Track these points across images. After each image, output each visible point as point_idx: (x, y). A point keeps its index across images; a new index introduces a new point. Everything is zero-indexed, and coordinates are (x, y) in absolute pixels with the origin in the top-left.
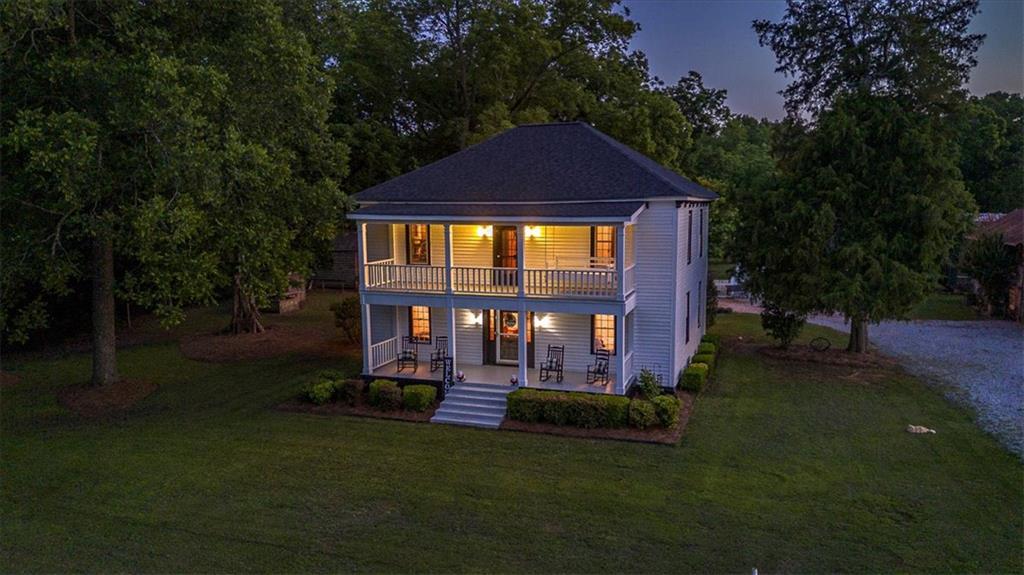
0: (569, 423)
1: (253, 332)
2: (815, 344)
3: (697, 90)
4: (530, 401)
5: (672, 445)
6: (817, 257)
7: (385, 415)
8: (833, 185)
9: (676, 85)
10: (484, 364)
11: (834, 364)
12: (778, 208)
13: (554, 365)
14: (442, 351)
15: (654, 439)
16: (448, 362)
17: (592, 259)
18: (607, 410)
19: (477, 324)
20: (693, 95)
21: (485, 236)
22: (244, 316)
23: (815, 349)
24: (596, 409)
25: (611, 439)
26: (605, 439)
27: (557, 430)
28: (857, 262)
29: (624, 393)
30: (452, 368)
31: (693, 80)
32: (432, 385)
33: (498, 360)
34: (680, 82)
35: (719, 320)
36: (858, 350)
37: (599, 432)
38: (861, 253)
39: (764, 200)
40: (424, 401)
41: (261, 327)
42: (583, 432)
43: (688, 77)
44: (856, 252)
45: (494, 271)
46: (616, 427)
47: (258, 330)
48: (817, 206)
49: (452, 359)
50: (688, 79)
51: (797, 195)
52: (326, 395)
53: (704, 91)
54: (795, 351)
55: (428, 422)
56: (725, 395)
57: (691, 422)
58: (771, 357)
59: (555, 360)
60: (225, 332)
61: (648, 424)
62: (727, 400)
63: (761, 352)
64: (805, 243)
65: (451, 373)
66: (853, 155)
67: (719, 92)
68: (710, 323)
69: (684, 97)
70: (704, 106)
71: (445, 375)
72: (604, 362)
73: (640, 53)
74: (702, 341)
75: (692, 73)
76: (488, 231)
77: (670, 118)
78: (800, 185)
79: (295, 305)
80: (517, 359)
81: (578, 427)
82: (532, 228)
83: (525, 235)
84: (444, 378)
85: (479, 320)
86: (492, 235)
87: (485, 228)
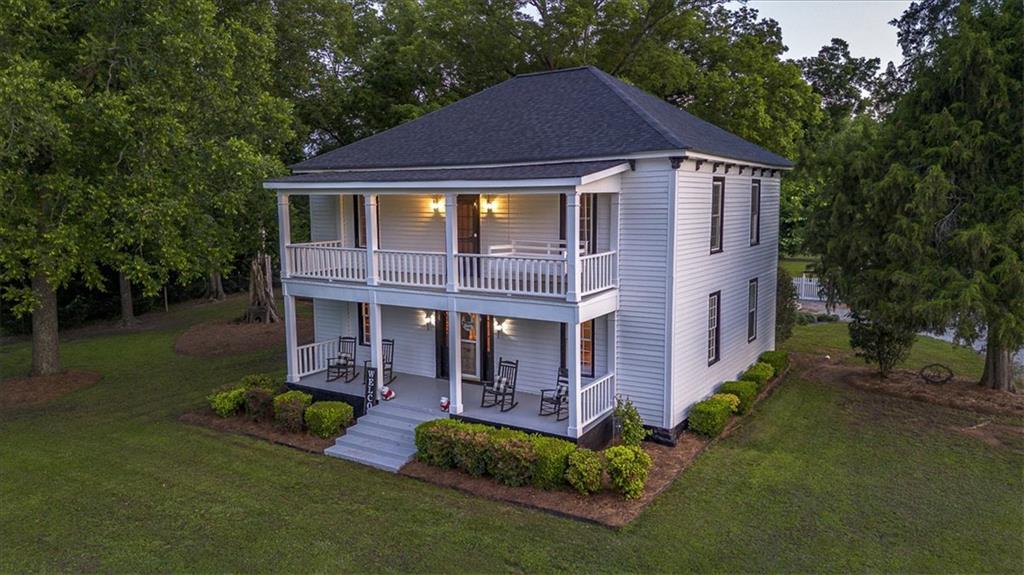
0: (484, 475)
1: (265, 323)
2: (927, 372)
3: (843, 61)
4: (438, 439)
5: (616, 529)
6: (919, 246)
7: (281, 439)
8: (949, 138)
9: (816, 55)
10: (438, 377)
11: (952, 406)
12: (866, 176)
13: (502, 386)
15: (595, 516)
16: (371, 374)
17: (563, 242)
18: (534, 462)
19: (429, 324)
20: (837, 67)
21: (436, 211)
22: (259, 304)
23: (928, 380)
25: (533, 507)
26: (526, 506)
27: (469, 485)
28: (982, 254)
29: (580, 434)
30: (375, 382)
31: (837, 49)
32: (349, 403)
34: (821, 52)
35: (797, 331)
36: (996, 386)
37: (518, 493)
38: (987, 239)
39: (847, 166)
40: (326, 423)
41: (275, 316)
43: (830, 45)
44: (978, 237)
46: (546, 489)
47: (272, 320)
48: (923, 171)
49: (375, 370)
50: (831, 48)
51: (896, 157)
53: (851, 61)
54: (896, 381)
55: (322, 453)
56: (754, 445)
57: (675, 486)
58: (859, 388)
59: (504, 379)
60: (238, 321)
61: (593, 488)
62: (753, 453)
63: (846, 380)
64: (901, 226)
65: (374, 388)
66: (984, 92)
67: (871, 61)
68: (783, 335)
69: (826, 71)
70: (851, 79)
71: (368, 390)
72: (564, 389)
73: (772, 21)
74: (760, 359)
75: (836, 41)
76: (441, 205)
77: (792, 87)
78: (900, 142)
80: (475, 374)
81: (496, 482)
82: (489, 199)
83: (481, 211)
84: (367, 394)
85: (432, 320)
86: (444, 210)
87: (436, 199)
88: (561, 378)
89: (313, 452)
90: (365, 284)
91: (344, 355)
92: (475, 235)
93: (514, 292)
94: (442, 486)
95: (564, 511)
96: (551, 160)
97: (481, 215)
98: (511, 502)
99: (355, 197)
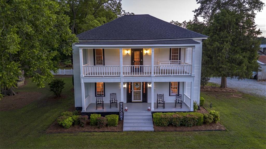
0: (181, 125)
5: (226, 130)
7: (101, 130)
10: (127, 102)
13: (161, 101)
14: (113, 99)
16: (121, 104)
24: (194, 119)
25: (202, 130)
26: (199, 130)
27: (178, 129)
29: (193, 110)
33: (133, 101)
36: (224, 87)
37: (195, 128)
41: (14, 93)
42: (189, 129)
44: (239, 57)
45: (131, 67)
46: (200, 125)
47: (14, 95)
52: (71, 124)
55: (122, 131)
59: (161, 100)
65: (122, 108)
71: (120, 109)
76: (129, 52)
79: (23, 83)
80: (140, 100)
81: (186, 127)
82: (146, 50)
83: (144, 53)
84: (120, 110)
85: (125, 86)
86: (130, 53)
87: (127, 50)
88: (177, 97)
89: (118, 131)
90: (119, 76)
91: (99, 100)
92: (142, 60)
93: (174, 75)
94: (171, 131)
95: (210, 129)
96: (170, 39)
97: (144, 54)
98: (194, 131)
99: (94, 49)
